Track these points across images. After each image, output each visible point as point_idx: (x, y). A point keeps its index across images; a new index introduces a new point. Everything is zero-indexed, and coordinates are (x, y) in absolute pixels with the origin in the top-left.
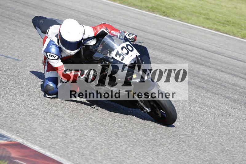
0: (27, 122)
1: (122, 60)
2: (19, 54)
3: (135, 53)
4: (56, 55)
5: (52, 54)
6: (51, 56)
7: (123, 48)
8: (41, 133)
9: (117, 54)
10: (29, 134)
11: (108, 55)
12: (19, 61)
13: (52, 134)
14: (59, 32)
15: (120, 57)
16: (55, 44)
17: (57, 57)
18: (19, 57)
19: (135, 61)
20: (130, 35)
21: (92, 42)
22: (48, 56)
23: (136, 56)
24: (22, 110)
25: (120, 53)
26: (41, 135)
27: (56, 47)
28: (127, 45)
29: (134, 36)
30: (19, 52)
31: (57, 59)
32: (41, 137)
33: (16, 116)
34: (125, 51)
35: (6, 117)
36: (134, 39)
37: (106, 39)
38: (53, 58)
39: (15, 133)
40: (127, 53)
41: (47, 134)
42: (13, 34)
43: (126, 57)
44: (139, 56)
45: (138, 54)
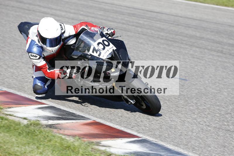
0: (201, 139)
1: (99, 55)
2: (186, 74)
3: (112, 48)
4: (38, 55)
5: (34, 54)
6: (33, 56)
7: (99, 44)
8: (216, 148)
9: (94, 50)
10: (204, 150)
11: (86, 52)
12: (186, 80)
13: (226, 149)
14: (38, 31)
15: (97, 53)
16: (36, 44)
17: (38, 57)
18: (186, 77)
19: (112, 55)
20: (108, 30)
21: (72, 42)
22: (30, 56)
23: (113, 50)
24: (194, 128)
25: (97, 48)
26: (216, 151)
27: (37, 46)
28: (103, 41)
29: (112, 31)
30: (186, 73)
31: (39, 59)
32: (217, 152)
33: (190, 133)
34: (101, 46)
35: (180, 135)
36: (113, 34)
37: (81, 36)
38: (35, 58)
39: (191, 150)
40: (104, 49)
41: (222, 149)
42: (178, 55)
43: (103, 52)
44: (115, 50)
45: (115, 48)
